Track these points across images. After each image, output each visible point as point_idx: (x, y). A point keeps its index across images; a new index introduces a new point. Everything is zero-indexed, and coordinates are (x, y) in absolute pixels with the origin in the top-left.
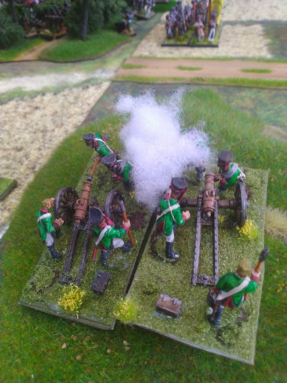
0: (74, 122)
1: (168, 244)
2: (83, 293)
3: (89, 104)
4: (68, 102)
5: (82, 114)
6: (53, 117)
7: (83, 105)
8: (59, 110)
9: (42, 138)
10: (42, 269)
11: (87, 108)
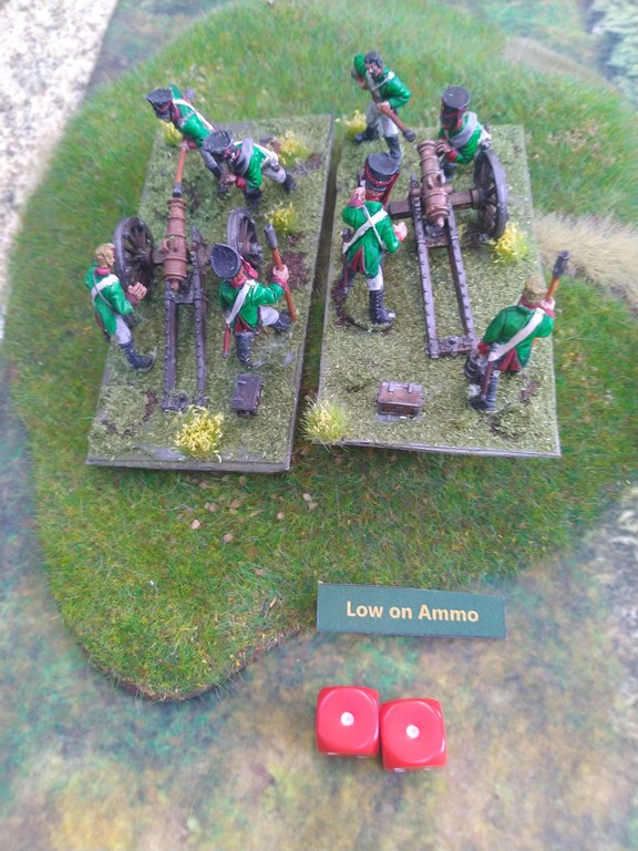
0: (72, 76)
1: (373, 295)
2: (219, 418)
3: (93, 27)
4: (39, 25)
5: (84, 53)
6: (15, 70)
7: (78, 29)
8: (23, 49)
9: (7, 126)
10: (117, 393)
11: (91, 38)
